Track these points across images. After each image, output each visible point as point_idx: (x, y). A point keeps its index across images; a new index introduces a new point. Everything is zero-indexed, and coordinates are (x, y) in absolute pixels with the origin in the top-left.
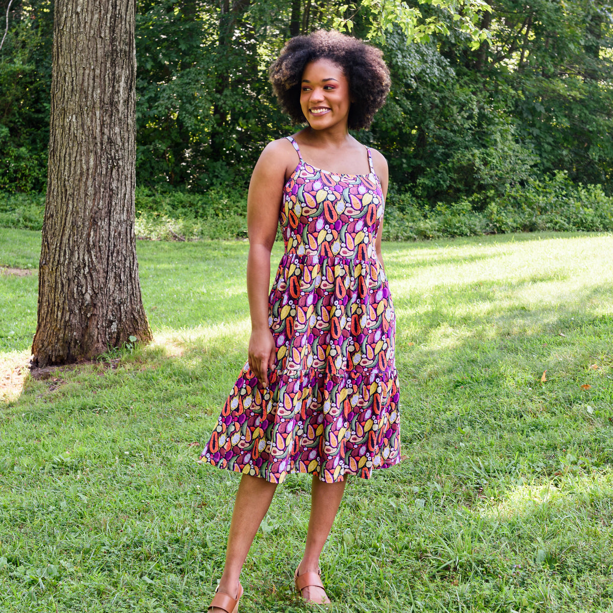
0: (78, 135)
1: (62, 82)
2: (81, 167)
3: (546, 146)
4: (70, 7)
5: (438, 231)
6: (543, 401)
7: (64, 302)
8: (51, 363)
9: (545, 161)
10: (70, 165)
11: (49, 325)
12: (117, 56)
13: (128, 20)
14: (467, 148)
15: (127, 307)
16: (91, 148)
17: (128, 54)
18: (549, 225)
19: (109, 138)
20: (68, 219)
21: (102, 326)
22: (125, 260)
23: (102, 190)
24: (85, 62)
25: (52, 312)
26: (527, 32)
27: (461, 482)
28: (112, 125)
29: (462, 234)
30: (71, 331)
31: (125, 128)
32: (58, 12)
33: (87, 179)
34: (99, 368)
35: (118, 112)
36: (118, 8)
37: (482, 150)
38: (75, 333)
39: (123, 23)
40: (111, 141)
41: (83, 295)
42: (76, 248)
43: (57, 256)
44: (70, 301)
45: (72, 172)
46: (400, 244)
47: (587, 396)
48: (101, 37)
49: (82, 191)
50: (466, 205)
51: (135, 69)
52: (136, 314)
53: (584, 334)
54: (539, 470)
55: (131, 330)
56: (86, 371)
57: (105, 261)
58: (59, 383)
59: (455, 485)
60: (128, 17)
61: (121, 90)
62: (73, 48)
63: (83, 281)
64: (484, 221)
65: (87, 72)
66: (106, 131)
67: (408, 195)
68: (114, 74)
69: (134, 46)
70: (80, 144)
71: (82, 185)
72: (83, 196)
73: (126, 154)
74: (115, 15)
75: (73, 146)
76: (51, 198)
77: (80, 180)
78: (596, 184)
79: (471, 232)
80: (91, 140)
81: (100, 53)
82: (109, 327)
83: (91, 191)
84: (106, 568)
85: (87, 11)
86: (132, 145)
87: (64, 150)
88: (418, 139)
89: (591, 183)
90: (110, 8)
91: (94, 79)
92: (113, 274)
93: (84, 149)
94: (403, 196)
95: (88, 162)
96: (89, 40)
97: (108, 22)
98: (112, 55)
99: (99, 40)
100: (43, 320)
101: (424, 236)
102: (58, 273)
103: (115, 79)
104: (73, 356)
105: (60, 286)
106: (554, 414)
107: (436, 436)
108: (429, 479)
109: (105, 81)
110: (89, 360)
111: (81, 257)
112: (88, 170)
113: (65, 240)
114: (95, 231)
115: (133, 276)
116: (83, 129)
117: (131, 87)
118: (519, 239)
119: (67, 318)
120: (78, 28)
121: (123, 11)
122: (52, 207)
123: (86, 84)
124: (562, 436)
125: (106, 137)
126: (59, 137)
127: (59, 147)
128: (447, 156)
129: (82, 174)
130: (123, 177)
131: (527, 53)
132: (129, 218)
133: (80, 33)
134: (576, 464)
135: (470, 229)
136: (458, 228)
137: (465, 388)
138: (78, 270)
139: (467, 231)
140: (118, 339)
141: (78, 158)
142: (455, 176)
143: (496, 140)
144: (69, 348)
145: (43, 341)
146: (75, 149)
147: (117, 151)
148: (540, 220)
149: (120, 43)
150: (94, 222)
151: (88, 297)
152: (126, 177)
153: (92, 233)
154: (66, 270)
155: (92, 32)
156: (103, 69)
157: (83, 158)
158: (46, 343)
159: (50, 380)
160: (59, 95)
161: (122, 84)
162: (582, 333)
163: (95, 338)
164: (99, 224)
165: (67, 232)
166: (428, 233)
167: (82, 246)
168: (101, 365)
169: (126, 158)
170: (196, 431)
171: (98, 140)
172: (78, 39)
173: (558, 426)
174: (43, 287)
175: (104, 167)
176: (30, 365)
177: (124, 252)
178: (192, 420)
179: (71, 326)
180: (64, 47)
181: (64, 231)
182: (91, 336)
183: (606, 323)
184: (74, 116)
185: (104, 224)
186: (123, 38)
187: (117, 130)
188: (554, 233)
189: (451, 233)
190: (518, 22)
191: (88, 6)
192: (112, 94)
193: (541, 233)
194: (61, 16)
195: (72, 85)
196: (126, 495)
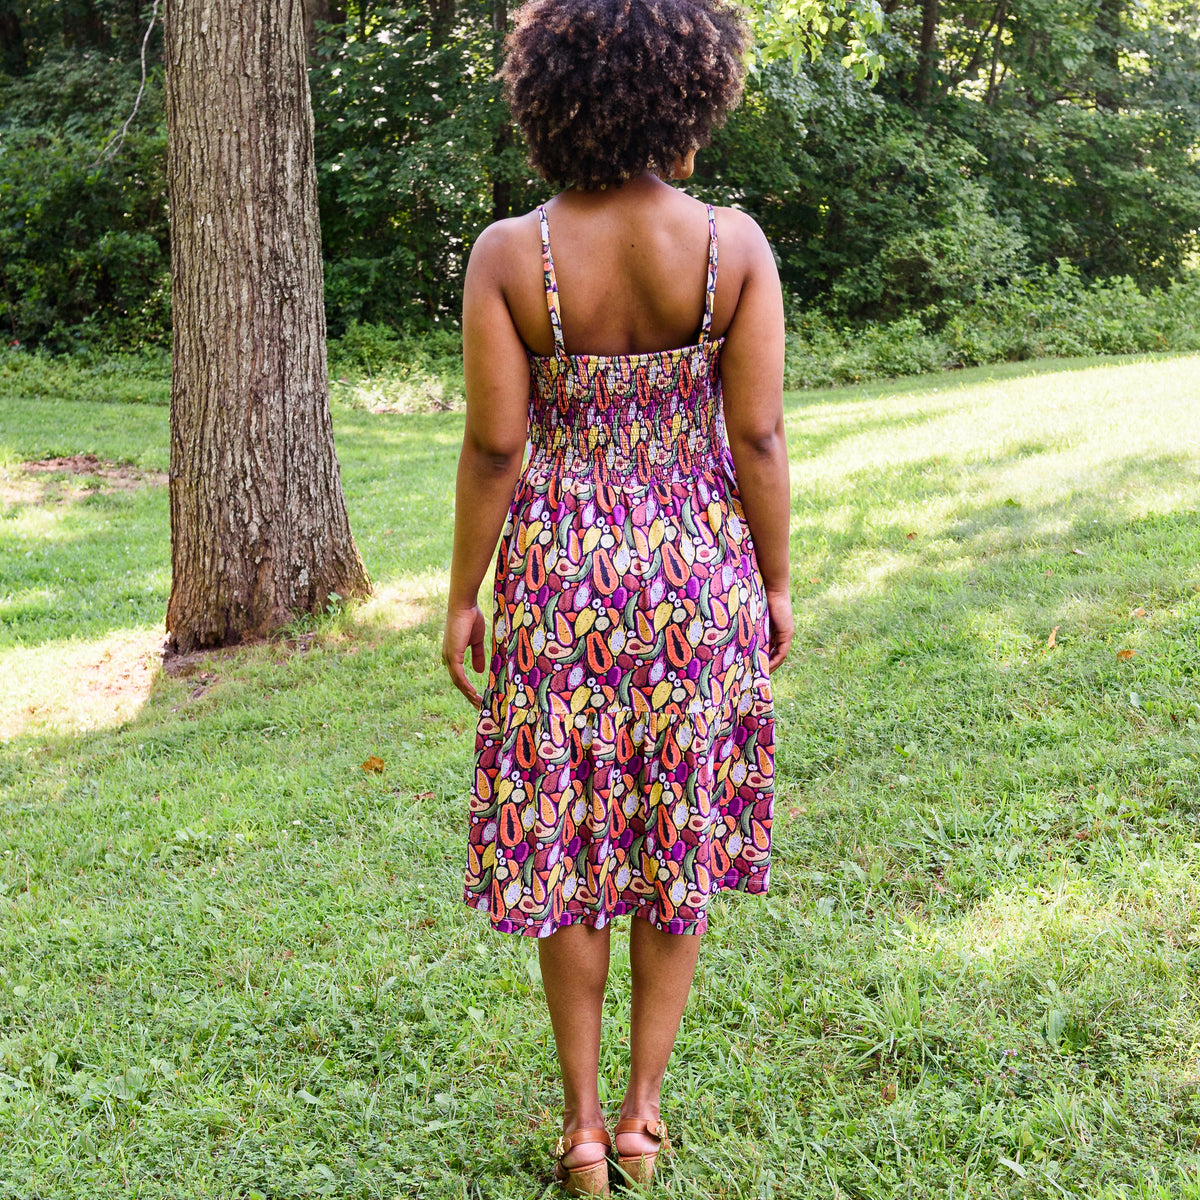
0: (218, 249)
1: (184, 157)
2: (228, 304)
3: (1037, 218)
4: (188, 24)
5: (868, 368)
6: (1049, 686)
7: (214, 540)
8: (199, 646)
9: (1038, 242)
10: (208, 301)
11: (192, 581)
12: (277, 107)
13: (292, 42)
14: (908, 230)
15: (324, 541)
16: (242, 269)
17: (295, 103)
18: (1050, 347)
19: (272, 251)
20: (211, 395)
21: (282, 578)
22: (316, 460)
23: (267, 342)
24: (220, 119)
25: (196, 558)
26: (999, 33)
27: (901, 859)
28: (277, 228)
29: (907, 372)
30: (229, 588)
31: (301, 232)
32: (169, 36)
33: (239, 324)
34: (279, 650)
35: (286, 204)
36: (273, 21)
37: (934, 232)
38: (236, 593)
39: (285, 47)
40: (275, 256)
41: (246, 526)
42: (228, 446)
43: (197, 461)
44: (224, 538)
45: (213, 315)
46: (806, 394)
47: (1128, 672)
48: (246, 75)
49: (231, 346)
50: (911, 323)
51: (312, 128)
52: (340, 553)
53: (1118, 548)
54: (1046, 827)
55: (334, 581)
56: (256, 659)
57: (279, 465)
58: (210, 683)
59: (891, 865)
60: (292, 37)
61: (289, 166)
62: (199, 97)
63: (244, 503)
64: (943, 348)
65: (226, 137)
66: (266, 239)
67: (817, 312)
68: (273, 138)
69: (308, 87)
70: (222, 265)
71: (231, 335)
72: (233, 354)
73: (306, 277)
74: (269, 34)
75: (211, 269)
76: (180, 362)
77: (226, 328)
78: (1123, 276)
79: (922, 367)
80: (241, 256)
81: (247, 102)
82: (294, 577)
83: (247, 345)
84: (233, 1073)
85: (219, 30)
86: (314, 260)
87: (196, 278)
88: (830, 219)
89: (1115, 275)
90: (259, 22)
91: (238, 150)
92: (296, 487)
93: (230, 272)
94: (808, 315)
95: (238, 295)
96: (226, 82)
97: (258, 47)
98: (269, 106)
99: (243, 81)
100: (180, 572)
101: (845, 377)
102: (201, 491)
103: (276, 148)
104: (235, 633)
105: (205, 512)
106: (1069, 709)
107: (856, 764)
108: (843, 854)
109: (258, 151)
110: (264, 637)
111: (238, 461)
112: (239, 309)
113: (208, 434)
114: (259, 414)
115: (332, 487)
116: (226, 238)
117: (306, 159)
118: (1001, 376)
119: (221, 568)
120: (205, 60)
121: (283, 26)
122: (183, 376)
123: (225, 159)
124: (1087, 755)
125: (266, 249)
126: (186, 254)
127: (187, 272)
128: (877, 245)
129: (229, 316)
130: (303, 317)
131: (1000, 67)
132: (317, 389)
133: (210, 70)
134: (1114, 812)
135: (921, 362)
136: (899, 363)
137: (908, 664)
138: (234, 483)
139: (915, 365)
140: (312, 597)
141: (221, 289)
142: (891, 277)
143: (954, 214)
144: (227, 618)
145: (183, 609)
146: (215, 273)
147: (289, 273)
148: (1035, 340)
149: (280, 83)
150: (256, 399)
151: (254, 529)
152: (308, 317)
153: (254, 419)
154: (213, 484)
155: (230, 66)
156: (253, 132)
157: (230, 289)
158: (188, 612)
159: (195, 677)
160: (181, 181)
161: (290, 155)
162: (1113, 548)
163: (271, 598)
164: (265, 401)
165: (211, 419)
166: (853, 372)
167: (238, 442)
168: (282, 647)
169: (306, 285)
170: (431, 768)
171: (254, 255)
172: (207, 82)
173: (1078, 734)
174: (178, 515)
175: (268, 302)
176: (163, 651)
177: (313, 447)
178: (428, 744)
179: (227, 580)
180: (183, 96)
181: (205, 417)
182: (264, 597)
183: (1154, 526)
184: (209, 216)
185: (274, 401)
186: (285, 75)
187: (286, 235)
188: (1059, 361)
189: (891, 371)
190: (983, 17)
191: (219, 21)
192: (273, 173)
193: (1038, 363)
194: (175, 43)
195: (202, 161)
196: (293, 908)
